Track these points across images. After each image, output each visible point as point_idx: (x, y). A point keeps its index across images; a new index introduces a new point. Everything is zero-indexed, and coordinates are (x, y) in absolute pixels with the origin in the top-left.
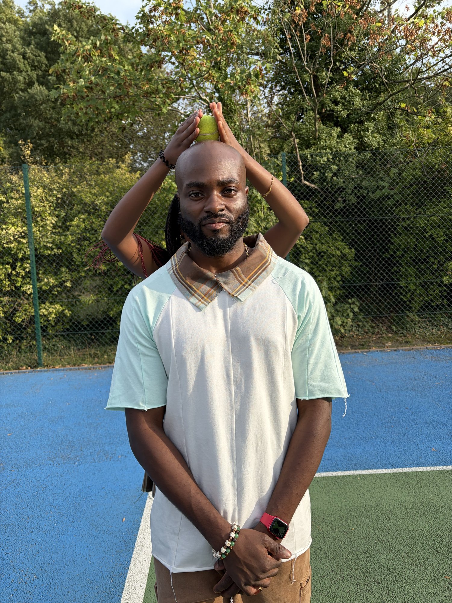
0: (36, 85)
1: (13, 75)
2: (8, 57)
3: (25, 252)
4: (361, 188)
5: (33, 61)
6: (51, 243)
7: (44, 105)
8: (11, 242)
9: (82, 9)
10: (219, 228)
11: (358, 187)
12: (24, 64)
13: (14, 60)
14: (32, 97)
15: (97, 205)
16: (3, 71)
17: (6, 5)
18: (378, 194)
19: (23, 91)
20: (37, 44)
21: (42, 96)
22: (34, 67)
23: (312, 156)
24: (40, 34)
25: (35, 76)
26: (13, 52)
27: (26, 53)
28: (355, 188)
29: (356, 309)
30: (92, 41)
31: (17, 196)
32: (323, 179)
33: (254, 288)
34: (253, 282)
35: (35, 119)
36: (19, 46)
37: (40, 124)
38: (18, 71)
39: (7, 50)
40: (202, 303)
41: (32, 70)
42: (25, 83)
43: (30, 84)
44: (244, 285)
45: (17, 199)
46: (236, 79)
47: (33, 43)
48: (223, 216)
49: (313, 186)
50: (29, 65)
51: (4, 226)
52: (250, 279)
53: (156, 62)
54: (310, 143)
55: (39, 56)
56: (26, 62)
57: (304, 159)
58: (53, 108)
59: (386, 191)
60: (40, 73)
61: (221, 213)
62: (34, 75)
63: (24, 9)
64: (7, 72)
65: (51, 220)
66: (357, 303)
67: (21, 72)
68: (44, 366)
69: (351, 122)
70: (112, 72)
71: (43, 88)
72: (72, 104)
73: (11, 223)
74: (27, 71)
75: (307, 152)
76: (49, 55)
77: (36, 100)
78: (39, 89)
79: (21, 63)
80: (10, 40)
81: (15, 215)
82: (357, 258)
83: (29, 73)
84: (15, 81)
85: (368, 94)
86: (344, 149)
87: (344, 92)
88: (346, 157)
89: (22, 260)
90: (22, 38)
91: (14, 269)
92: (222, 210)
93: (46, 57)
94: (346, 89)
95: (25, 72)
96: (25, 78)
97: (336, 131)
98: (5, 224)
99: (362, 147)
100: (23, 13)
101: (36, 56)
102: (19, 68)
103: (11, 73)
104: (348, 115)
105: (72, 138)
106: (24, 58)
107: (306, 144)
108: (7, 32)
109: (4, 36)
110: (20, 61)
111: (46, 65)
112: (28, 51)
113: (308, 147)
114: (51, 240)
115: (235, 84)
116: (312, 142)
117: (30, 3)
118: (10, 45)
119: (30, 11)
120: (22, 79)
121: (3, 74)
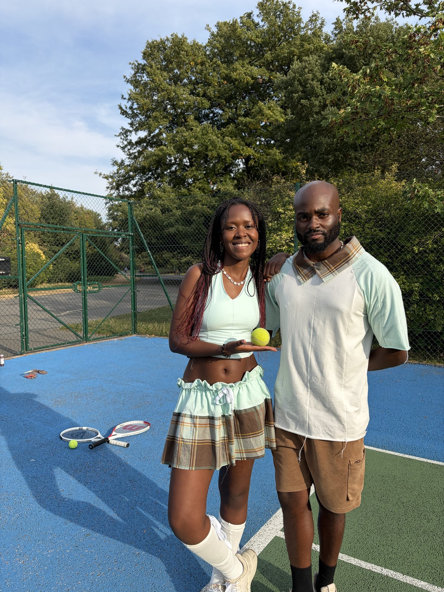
0: (329, 107)
1: (311, 101)
2: (309, 85)
5: (329, 84)
9: (359, 44)
10: (317, 238)
12: (321, 89)
13: (313, 87)
16: (303, 99)
17: (315, 35)
19: (317, 113)
22: (329, 90)
24: (338, 58)
26: (313, 80)
27: (324, 79)
30: (363, 70)
33: (336, 274)
34: (336, 270)
35: (325, 137)
36: (318, 74)
37: (329, 141)
38: (315, 97)
39: (308, 80)
40: (303, 280)
41: (327, 93)
42: (320, 106)
43: (324, 107)
44: (330, 271)
48: (318, 231)
50: (325, 89)
51: (280, 233)
52: (335, 268)
56: (323, 87)
61: (317, 229)
62: (328, 97)
63: (331, 35)
64: (306, 99)
67: (318, 96)
72: (339, 129)
73: (285, 230)
74: (323, 95)
78: (331, 110)
80: (311, 70)
81: (289, 224)
83: (325, 96)
84: (312, 105)
90: (322, 66)
92: (318, 227)
95: (321, 96)
96: (320, 102)
100: (329, 38)
102: (316, 94)
103: (309, 99)
106: (322, 83)
108: (310, 64)
109: (306, 67)
110: (317, 87)
112: (325, 76)
117: (335, 28)
118: (311, 75)
119: (336, 35)
120: (317, 103)
121: (303, 101)
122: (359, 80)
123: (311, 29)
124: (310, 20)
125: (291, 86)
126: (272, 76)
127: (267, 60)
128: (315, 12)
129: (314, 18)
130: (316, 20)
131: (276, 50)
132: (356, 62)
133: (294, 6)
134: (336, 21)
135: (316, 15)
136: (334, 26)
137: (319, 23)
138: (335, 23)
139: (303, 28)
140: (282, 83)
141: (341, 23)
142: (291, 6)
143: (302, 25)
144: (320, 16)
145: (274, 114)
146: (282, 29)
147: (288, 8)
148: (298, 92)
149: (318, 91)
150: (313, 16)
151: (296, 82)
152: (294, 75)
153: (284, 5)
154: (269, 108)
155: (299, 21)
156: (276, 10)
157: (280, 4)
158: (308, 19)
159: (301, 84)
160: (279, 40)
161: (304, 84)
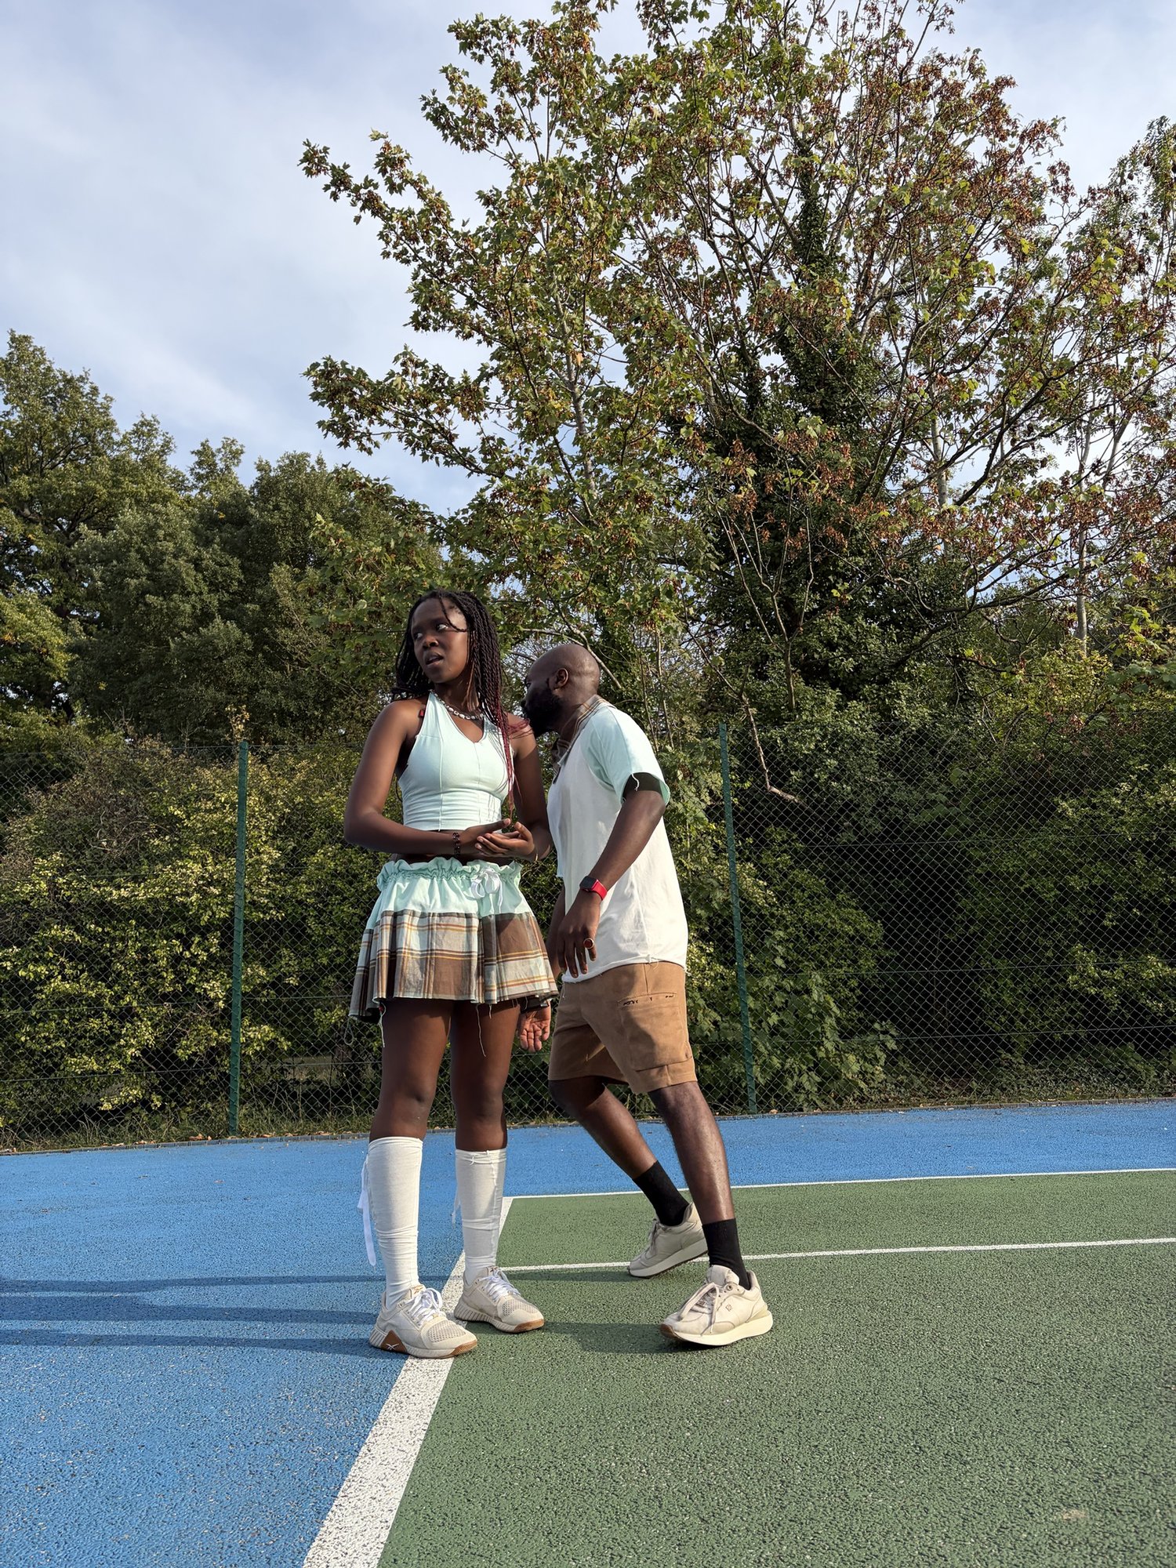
0: (218, 620)
1: (171, 600)
2: (166, 566)
3: (214, 913)
4: (891, 804)
6: (267, 897)
7: (232, 660)
8: (188, 895)
9: (366, 490)
11: (884, 803)
12: (196, 581)
13: (177, 572)
14: (209, 642)
16: (149, 593)
17: (150, 467)
18: (927, 816)
19: (188, 631)
20: (224, 543)
21: (229, 640)
22: (214, 587)
23: (785, 740)
24: (232, 522)
25: (216, 603)
26: (176, 557)
27: (202, 560)
28: (879, 804)
29: (892, 1045)
32: (809, 787)
35: (207, 687)
36: (188, 546)
37: (218, 695)
38: (182, 593)
39: (163, 554)
41: (210, 592)
42: (193, 615)
43: (204, 618)
45: (209, 811)
46: (635, 600)
47: (217, 540)
49: (790, 797)
50: (205, 581)
51: (179, 862)
54: (780, 718)
55: (228, 565)
56: (200, 576)
57: (770, 747)
58: (248, 665)
59: (940, 810)
60: (226, 597)
62: (213, 600)
63: (188, 475)
64: (156, 594)
65: (271, 854)
66: (893, 1032)
67: (188, 594)
68: (242, 1134)
69: (865, 682)
71: (232, 625)
73: (193, 858)
74: (201, 593)
75: (775, 733)
76: (247, 564)
77: (216, 649)
78: (222, 627)
79: (190, 577)
80: (170, 535)
81: (203, 843)
82: (889, 941)
83: (205, 596)
84: (175, 613)
85: (893, 631)
86: (850, 728)
87: (847, 627)
88: (856, 746)
89: (204, 932)
90: (195, 531)
91: (187, 946)
93: (242, 567)
94: (851, 623)
95: (197, 595)
96: (194, 607)
97: (832, 697)
98: (181, 858)
100: (183, 481)
101: (220, 565)
102: (184, 588)
103: (167, 597)
104: (856, 668)
105: (283, 724)
106: (198, 567)
107: (772, 716)
108: (167, 520)
109: (160, 527)
110: (187, 575)
111: (240, 582)
112: (205, 555)
113: (779, 723)
114: (266, 891)
115: (633, 607)
116: (785, 714)
117: (200, 464)
118: (171, 545)
119: (199, 478)
120: (188, 608)
121: (150, 598)
122: (380, 554)
123: (137, 452)
124: (134, 432)
125: (119, 561)
126: (32, 532)
127: (19, 494)
128: (149, 418)
129: (145, 429)
130: (150, 434)
131: (43, 476)
132: (276, 539)
133: (95, 391)
134: (200, 448)
135: (149, 424)
136: (196, 458)
137: (158, 441)
138: (198, 453)
139: (122, 443)
140: (95, 548)
141: (213, 455)
142: (87, 389)
143: (117, 438)
144: (162, 428)
145: (37, 623)
146: (62, 433)
147: (77, 390)
148: (138, 577)
149: (189, 581)
150: (143, 424)
151: (133, 554)
152: (127, 537)
153: (69, 381)
154: (22, 608)
155: (109, 425)
156: (45, 386)
157: (54, 377)
158: (130, 428)
159: (144, 559)
160: (53, 455)
161: (154, 562)
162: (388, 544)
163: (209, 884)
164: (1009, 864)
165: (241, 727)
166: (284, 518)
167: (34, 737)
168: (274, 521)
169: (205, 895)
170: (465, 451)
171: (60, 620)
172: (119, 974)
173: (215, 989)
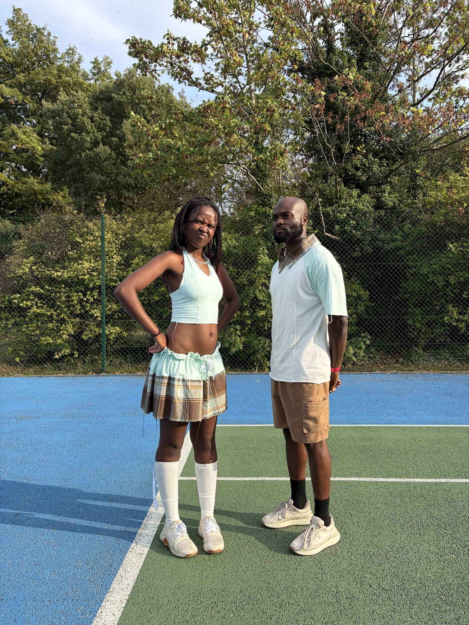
0: (101, 145)
1: (82, 135)
2: (79, 120)
3: (95, 283)
4: (377, 239)
5: (99, 123)
6: (116, 276)
7: (107, 162)
8: (85, 275)
9: (153, 100)
11: (375, 239)
12: (92, 127)
13: (83, 123)
14: (97, 155)
15: (154, 248)
16: (72, 132)
17: (74, 70)
18: (392, 245)
19: (90, 149)
20: (103, 109)
21: (105, 154)
22: (100, 129)
23: (333, 212)
24: (106, 100)
25: (100, 137)
27: (94, 117)
28: (372, 239)
29: (368, 342)
30: (159, 123)
31: (92, 238)
32: (343, 232)
35: (98, 174)
36: (88, 111)
37: (102, 178)
38: (86, 132)
39: (77, 114)
41: (98, 131)
42: (91, 142)
43: (96, 144)
45: (91, 241)
46: (267, 155)
47: (100, 108)
49: (333, 237)
50: (96, 127)
51: (80, 262)
53: (207, 142)
54: (332, 202)
55: (105, 119)
56: (93, 124)
57: (326, 215)
58: (114, 164)
59: (398, 243)
60: (105, 134)
62: (99, 136)
63: (89, 73)
64: (76, 133)
65: (117, 259)
66: (369, 337)
67: (89, 133)
68: (107, 372)
69: (371, 185)
70: (174, 149)
71: (107, 148)
73: (86, 260)
74: (94, 133)
75: (329, 209)
76: (113, 119)
77: (100, 158)
78: (103, 148)
79: (89, 125)
80: (80, 106)
81: (89, 253)
82: (371, 299)
83: (96, 134)
84: (83, 141)
85: (385, 162)
86: (362, 207)
87: (364, 160)
88: (364, 214)
89: (93, 289)
90: (90, 103)
91: (85, 295)
93: (111, 120)
94: (366, 158)
95: (92, 133)
96: (91, 139)
97: (355, 192)
98: (81, 260)
99: (379, 205)
100: (87, 76)
101: (102, 120)
102: (87, 130)
103: (80, 134)
104: (367, 179)
105: (129, 190)
106: (92, 121)
107: (329, 201)
108: (78, 99)
109: (75, 102)
110: (88, 124)
111: (110, 127)
112: (95, 115)
113: (331, 205)
114: (116, 274)
115: (266, 159)
116: (334, 200)
117: (94, 68)
118: (80, 110)
119: (94, 74)
120: (89, 139)
121: (73, 134)
122: (157, 132)
123: (68, 62)
124: (67, 53)
125: (59, 117)
126: (26, 99)
127: (20, 82)
128: (72, 46)
129: (71, 52)
130: (73, 54)
131: (29, 73)
132: (124, 108)
133: (49, 34)
134: (94, 61)
135: (73, 49)
136: (92, 65)
137: (76, 57)
138: (93, 63)
139: (60, 59)
140: (49, 111)
141: (100, 64)
142: (46, 33)
143: (59, 56)
144: (78, 51)
145: (31, 140)
146: (36, 54)
147: (42, 34)
148: (67, 125)
149: (89, 127)
150: (70, 49)
151: (65, 114)
152: (62, 106)
153: (38, 30)
154: (25, 133)
155: (55, 50)
156: (28, 32)
157: (32, 28)
158: (65, 51)
159: (69, 116)
160: (33, 64)
161: (74, 118)
162: (162, 126)
163: (93, 271)
164: (425, 270)
165: (103, 205)
166: (128, 99)
167: (33, 189)
168: (123, 100)
169: (91, 275)
170: (197, 79)
171: (40, 139)
172: (59, 306)
173: (96, 313)
